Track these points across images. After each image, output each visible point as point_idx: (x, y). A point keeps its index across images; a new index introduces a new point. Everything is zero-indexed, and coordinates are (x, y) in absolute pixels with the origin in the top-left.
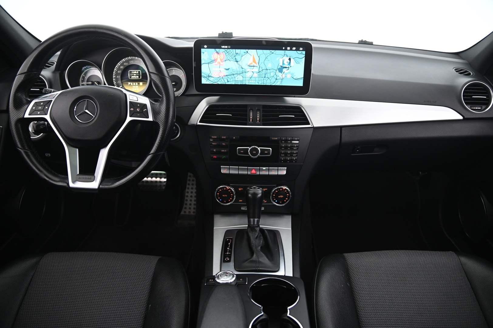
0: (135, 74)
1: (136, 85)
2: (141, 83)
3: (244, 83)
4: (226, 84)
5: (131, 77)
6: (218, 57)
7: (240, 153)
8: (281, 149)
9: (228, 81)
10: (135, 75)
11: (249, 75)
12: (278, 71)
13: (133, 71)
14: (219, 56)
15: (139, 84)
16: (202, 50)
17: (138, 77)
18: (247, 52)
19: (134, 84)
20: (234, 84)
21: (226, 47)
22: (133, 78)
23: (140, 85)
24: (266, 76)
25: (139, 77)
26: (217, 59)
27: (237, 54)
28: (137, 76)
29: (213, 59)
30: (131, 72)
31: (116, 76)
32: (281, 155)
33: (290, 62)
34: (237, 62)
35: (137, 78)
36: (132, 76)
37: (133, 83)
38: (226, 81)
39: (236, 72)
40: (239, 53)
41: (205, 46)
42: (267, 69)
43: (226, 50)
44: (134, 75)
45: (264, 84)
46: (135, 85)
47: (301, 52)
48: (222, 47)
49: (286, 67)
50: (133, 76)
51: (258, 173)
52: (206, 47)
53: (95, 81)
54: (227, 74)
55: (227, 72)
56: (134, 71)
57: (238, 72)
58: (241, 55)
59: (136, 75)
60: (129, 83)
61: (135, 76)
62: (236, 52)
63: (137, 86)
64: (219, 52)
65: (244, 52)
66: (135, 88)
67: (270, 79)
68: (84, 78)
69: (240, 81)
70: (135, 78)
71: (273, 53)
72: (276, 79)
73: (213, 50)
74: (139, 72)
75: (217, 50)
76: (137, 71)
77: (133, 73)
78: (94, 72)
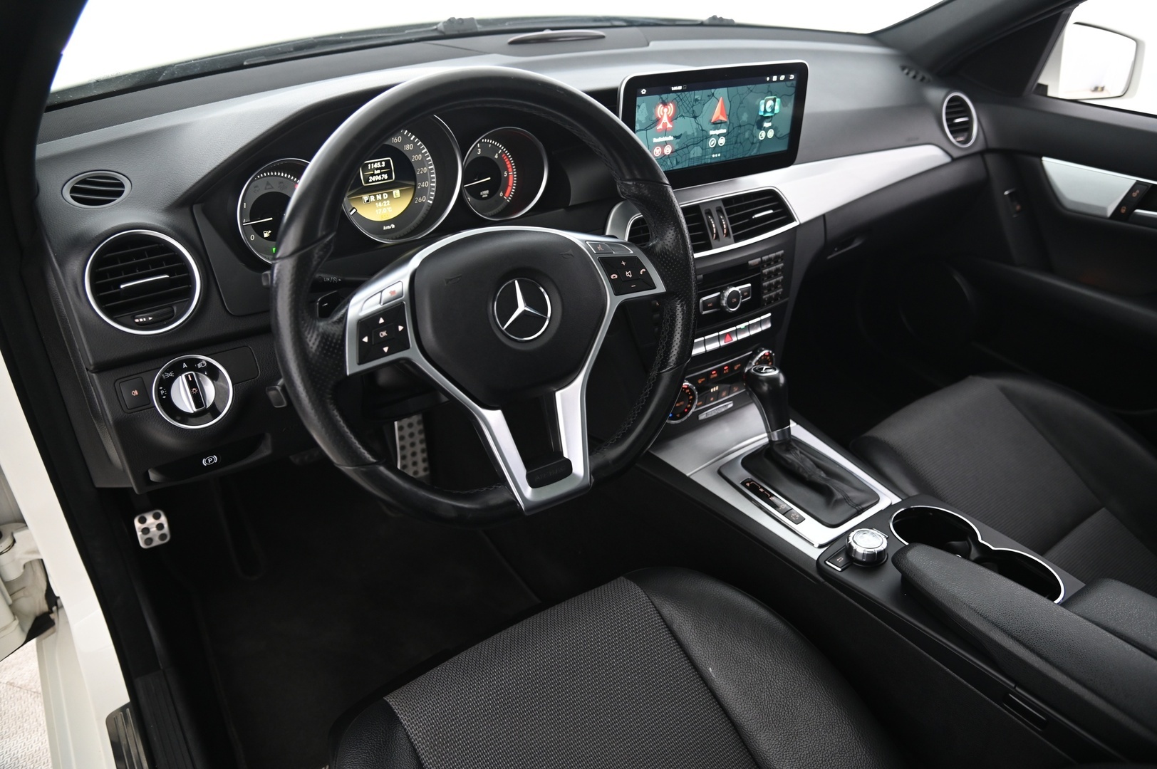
0: (377, 169)
1: (385, 198)
2: (396, 192)
3: (703, 162)
4: (674, 168)
5: (367, 181)
6: (663, 112)
7: (706, 308)
8: (763, 280)
9: (678, 163)
10: (378, 172)
11: (712, 143)
12: (755, 127)
13: (371, 163)
14: (666, 110)
15: (390, 194)
16: (639, 99)
17: (385, 176)
18: (713, 94)
19: (379, 197)
20: (687, 166)
21: (680, 88)
22: (373, 182)
23: (395, 197)
24: (739, 141)
25: (390, 177)
26: (662, 116)
27: (696, 100)
28: (384, 173)
29: (654, 118)
30: (364, 166)
32: (763, 293)
33: (775, 105)
34: (695, 117)
35: (384, 180)
36: (371, 177)
37: (375, 196)
38: (675, 162)
39: (692, 140)
40: (699, 99)
41: (644, 91)
42: (740, 126)
43: (679, 94)
44: (376, 172)
45: (734, 158)
46: (383, 200)
47: (791, 82)
48: (674, 88)
49: (768, 117)
50: (373, 175)
51: (735, 339)
52: (644, 93)
54: (677, 147)
55: (677, 143)
56: (374, 163)
57: (696, 140)
58: (702, 102)
59: (381, 173)
60: (365, 198)
61: (378, 175)
62: (696, 97)
63: (388, 201)
64: (666, 101)
65: (709, 96)
66: (383, 207)
67: (744, 144)
69: (698, 158)
70: (378, 181)
71: (751, 91)
72: (753, 143)
73: (657, 97)
74: (387, 163)
75: (664, 96)
76: (381, 162)
77: (371, 170)
78: (268, 184)
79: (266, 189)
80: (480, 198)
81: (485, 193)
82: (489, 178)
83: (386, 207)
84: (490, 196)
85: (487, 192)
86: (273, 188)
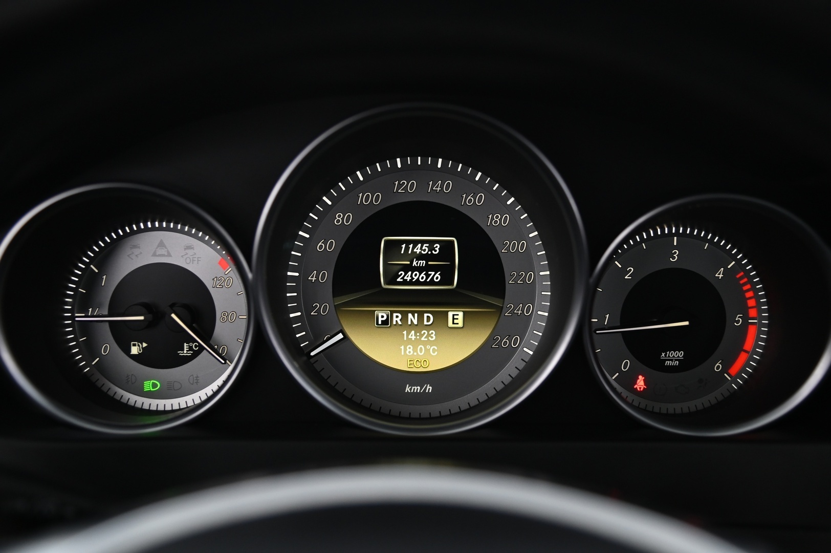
0: (420, 257)
1: (426, 323)
2: (456, 316)
5: (392, 279)
10: (422, 263)
13: (408, 242)
15: (441, 318)
17: (437, 277)
19: (413, 319)
22: (405, 283)
23: (450, 324)
25: (447, 278)
28: (435, 269)
30: (392, 247)
31: (305, 274)
35: (432, 283)
36: (402, 273)
37: (405, 315)
44: (416, 263)
46: (420, 325)
50: (407, 269)
53: (173, 308)
56: (415, 243)
59: (427, 269)
60: (382, 314)
61: (420, 269)
63: (433, 332)
66: (417, 342)
68: (91, 281)
70: (418, 283)
74: (447, 248)
76: (432, 243)
77: (406, 256)
78: (161, 244)
79: (154, 255)
80: (659, 366)
81: (674, 357)
82: (687, 323)
83: (425, 344)
84: (684, 365)
85: (680, 354)
86: (169, 255)
